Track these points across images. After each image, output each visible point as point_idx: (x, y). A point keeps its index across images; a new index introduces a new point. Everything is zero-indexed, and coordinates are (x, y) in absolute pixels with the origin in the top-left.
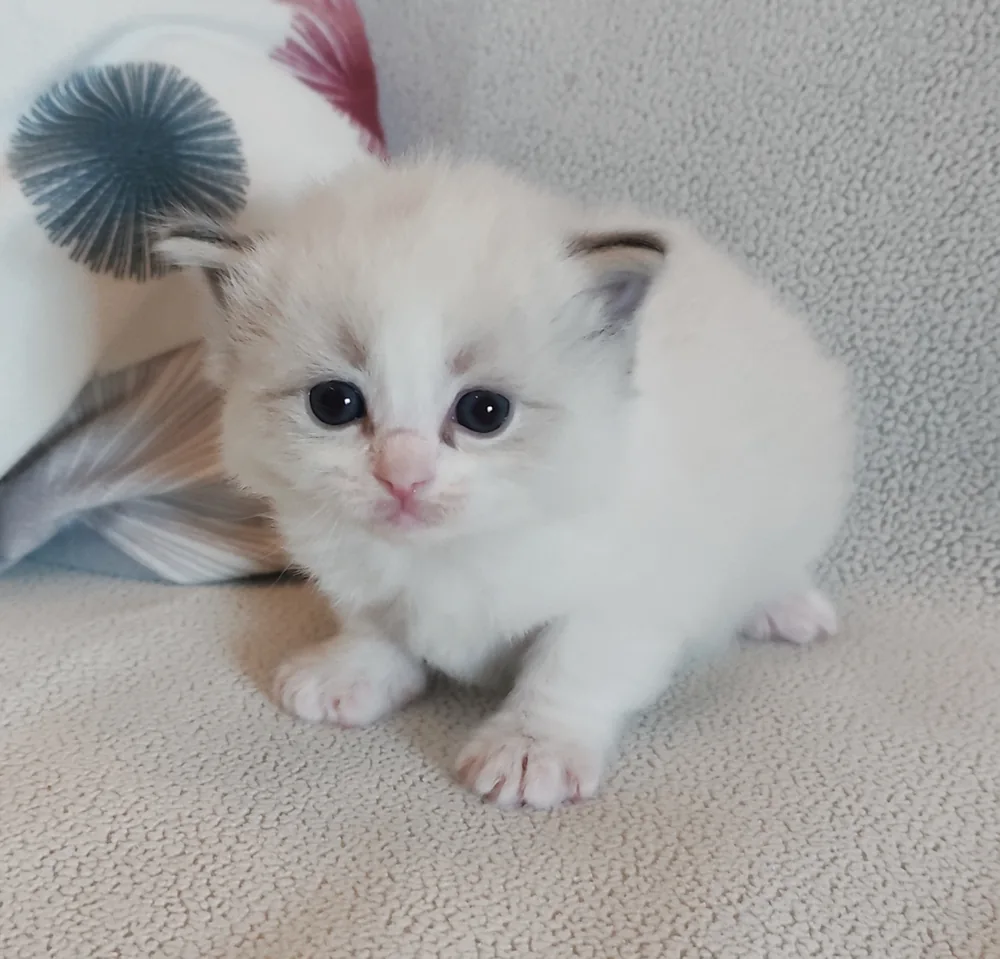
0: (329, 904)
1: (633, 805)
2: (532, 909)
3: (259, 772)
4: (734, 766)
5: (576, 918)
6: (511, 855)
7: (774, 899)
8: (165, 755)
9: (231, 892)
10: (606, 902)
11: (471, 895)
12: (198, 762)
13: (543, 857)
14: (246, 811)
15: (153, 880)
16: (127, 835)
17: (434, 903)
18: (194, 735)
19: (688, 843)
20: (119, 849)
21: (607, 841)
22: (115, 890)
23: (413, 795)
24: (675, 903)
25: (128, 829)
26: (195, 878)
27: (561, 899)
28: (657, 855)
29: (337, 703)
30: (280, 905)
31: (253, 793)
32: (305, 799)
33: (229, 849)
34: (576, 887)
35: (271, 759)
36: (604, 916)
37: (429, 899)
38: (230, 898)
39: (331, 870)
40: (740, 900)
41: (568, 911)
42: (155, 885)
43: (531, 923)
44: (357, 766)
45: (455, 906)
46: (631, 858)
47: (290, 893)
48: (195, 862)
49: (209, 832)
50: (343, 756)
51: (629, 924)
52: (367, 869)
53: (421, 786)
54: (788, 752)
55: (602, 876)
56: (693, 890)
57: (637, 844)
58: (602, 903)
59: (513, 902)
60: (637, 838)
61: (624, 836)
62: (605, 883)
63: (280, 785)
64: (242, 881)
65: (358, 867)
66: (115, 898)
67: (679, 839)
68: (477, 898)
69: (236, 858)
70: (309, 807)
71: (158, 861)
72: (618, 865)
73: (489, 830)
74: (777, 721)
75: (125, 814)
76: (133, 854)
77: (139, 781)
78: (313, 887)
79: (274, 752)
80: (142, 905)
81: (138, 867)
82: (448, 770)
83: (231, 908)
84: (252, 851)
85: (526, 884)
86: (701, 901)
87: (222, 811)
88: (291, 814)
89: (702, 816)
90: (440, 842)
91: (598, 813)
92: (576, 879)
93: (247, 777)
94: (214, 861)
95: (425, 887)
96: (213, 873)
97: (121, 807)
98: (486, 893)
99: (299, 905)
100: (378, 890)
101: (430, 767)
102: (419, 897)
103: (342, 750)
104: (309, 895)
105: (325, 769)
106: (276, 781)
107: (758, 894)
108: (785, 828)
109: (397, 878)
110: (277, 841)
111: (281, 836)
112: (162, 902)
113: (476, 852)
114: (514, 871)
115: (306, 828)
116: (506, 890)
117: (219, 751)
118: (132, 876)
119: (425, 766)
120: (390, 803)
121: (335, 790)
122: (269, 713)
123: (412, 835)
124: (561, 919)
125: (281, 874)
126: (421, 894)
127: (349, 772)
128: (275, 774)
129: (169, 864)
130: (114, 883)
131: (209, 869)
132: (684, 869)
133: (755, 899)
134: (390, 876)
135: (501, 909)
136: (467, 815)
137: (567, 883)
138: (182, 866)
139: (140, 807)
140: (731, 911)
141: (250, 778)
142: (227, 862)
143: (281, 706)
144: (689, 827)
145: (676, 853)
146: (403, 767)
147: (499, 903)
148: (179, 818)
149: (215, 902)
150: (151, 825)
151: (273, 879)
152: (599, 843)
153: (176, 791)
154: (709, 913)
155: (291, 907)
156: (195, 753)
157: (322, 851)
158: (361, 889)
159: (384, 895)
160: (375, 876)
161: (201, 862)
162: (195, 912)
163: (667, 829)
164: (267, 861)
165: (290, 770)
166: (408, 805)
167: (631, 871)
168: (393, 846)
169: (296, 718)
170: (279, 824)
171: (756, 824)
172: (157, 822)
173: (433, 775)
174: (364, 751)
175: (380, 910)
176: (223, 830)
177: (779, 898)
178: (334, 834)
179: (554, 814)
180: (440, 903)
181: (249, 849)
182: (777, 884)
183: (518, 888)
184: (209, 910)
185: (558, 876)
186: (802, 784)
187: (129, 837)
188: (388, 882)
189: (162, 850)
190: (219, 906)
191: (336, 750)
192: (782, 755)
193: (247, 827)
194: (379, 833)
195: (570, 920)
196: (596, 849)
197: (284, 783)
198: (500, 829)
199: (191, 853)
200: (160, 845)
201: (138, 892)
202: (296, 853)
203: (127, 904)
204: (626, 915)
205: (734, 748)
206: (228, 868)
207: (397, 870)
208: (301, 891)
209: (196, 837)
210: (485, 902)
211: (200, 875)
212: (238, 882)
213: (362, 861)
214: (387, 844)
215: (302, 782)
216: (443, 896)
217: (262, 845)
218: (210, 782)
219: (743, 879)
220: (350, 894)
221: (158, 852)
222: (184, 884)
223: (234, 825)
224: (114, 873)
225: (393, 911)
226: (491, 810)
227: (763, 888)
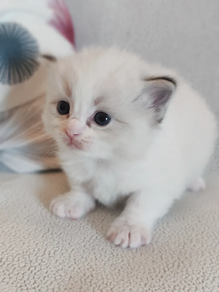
0: (73, 286)
1: (162, 246)
2: (138, 283)
3: (47, 236)
4: (189, 233)
5: (152, 286)
6: (127, 265)
7: (213, 282)
8: (18, 230)
9: (41, 281)
10: (161, 280)
11: (118, 280)
12: (28, 232)
13: (138, 265)
14: (44, 250)
15: (16, 276)
16: (7, 259)
17: (106, 284)
18: (27, 223)
19: (182, 260)
20: (4, 264)
21: (156, 259)
22: (4, 280)
23: (95, 244)
24: (183, 282)
25: (7, 257)
26: (29, 276)
27: (146, 279)
28: (173, 264)
29: (70, 212)
30: (57, 286)
31: (46, 243)
32: (62, 246)
33: (40, 264)
34: (150, 275)
35: (51, 231)
36: (161, 285)
37: (105, 283)
38: (41, 284)
39: (73, 273)
40: (203, 282)
41: (150, 283)
42: (17, 278)
43: (138, 288)
44: (77, 233)
45: (113, 284)
46: (165, 265)
47: (60, 282)
48: (29, 269)
49: (33, 258)
50: (72, 230)
51: (170, 289)
52: (84, 272)
53: (97, 241)
54: (204, 228)
55: (158, 271)
56: (188, 277)
57: (166, 260)
58: (160, 281)
59: (131, 281)
60: (165, 258)
61: (161, 257)
62: (159, 273)
63: (54, 240)
64: (45, 277)
65: (81, 272)
66: (4, 284)
67: (179, 258)
68: (120, 281)
69: (42, 267)
70: (64, 249)
71: (17, 269)
72: (162, 267)
73: (119, 256)
74: (198, 217)
75: (6, 251)
76: (9, 266)
77: (10, 239)
78: (67, 279)
79: (51, 228)
80: (12, 286)
81: (11, 271)
82: (104, 235)
83: (42, 287)
84: (47, 265)
85: (134, 275)
86: (191, 282)
87: (36, 250)
88: (58, 251)
89: (183, 250)
90: (106, 262)
91: (152, 250)
92: (150, 272)
93: (43, 238)
94: (35, 269)
95: (103, 278)
96: (35, 274)
97: (5, 249)
98: (123, 279)
99: (63, 286)
100: (88, 280)
101: (99, 234)
102: (102, 282)
103: (72, 228)
104: (66, 282)
105: (67, 234)
106: (53, 239)
107: (207, 280)
108: (209, 255)
109: (94, 276)
110: (54, 261)
111: (56, 259)
112: (19, 285)
113: (117, 265)
114: (130, 271)
115: (63, 256)
116: (128, 277)
117: (34, 228)
118: (9, 274)
119: (97, 233)
120: (88, 247)
121: (71, 242)
122: (49, 215)
123: (96, 259)
124: (148, 286)
125: (57, 274)
126: (102, 281)
127: (75, 235)
128: (52, 236)
129: (21, 270)
130: (3, 277)
131: (34, 272)
132: (183, 269)
133: (207, 281)
134: (92, 275)
135: (128, 284)
136: (112, 251)
137: (147, 273)
138: (25, 271)
139: (11, 249)
140: (201, 286)
141: (44, 238)
142: (39, 269)
143: (52, 212)
144: (180, 254)
145: (179, 263)
146: (91, 234)
147: (127, 282)
148: (23, 253)
149: (36, 285)
150: (14, 255)
151: (54, 276)
152: (154, 260)
153: (22, 243)
154: (194, 286)
155: (61, 287)
156: (27, 229)
157: (69, 265)
158: (83, 280)
159: (90, 282)
160: (87, 275)
161: (31, 269)
162: (30, 289)
163: (174, 255)
164: (52, 269)
165: (57, 235)
166: (94, 248)
167: (166, 269)
168: (91, 263)
169: (57, 216)
170: (55, 255)
171: (200, 253)
172: (16, 254)
173: (100, 236)
174: (79, 228)
175: (90, 288)
176: (37, 257)
177: (214, 281)
178: (72, 259)
179: (138, 250)
180: (108, 284)
181: (46, 264)
182: (212, 276)
183: (132, 276)
184: (34, 288)
185: (144, 271)
186: (211, 238)
187: (8, 260)
188: (91, 278)
189: (18, 265)
190: (38, 286)
191: (70, 228)
192: (202, 229)
193: (45, 256)
194: (86, 259)
195: (150, 286)
196: (154, 262)
197: (55, 239)
198: (123, 256)
199: (28, 266)
200: (17, 263)
201: (11, 281)
202: (61, 266)
203: (7, 286)
204: (168, 285)
205: (187, 227)
206: (40, 272)
207: (94, 273)
208: (64, 281)
209: (29, 260)
210: (122, 282)
211: (31, 275)
212: (43, 277)
213: (82, 269)
214: (89, 263)
215: (61, 239)
216: (109, 281)
217: (50, 263)
218: (32, 239)
219: (201, 274)
220: (79, 282)
221: (17, 266)
222: (26, 278)
223: (41, 255)
224: (3, 274)
225: (94, 288)
226: (119, 250)
227: (208, 277)
